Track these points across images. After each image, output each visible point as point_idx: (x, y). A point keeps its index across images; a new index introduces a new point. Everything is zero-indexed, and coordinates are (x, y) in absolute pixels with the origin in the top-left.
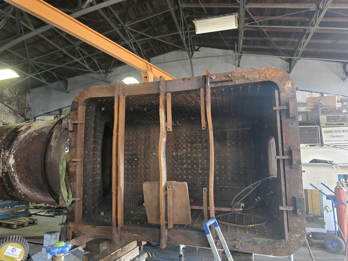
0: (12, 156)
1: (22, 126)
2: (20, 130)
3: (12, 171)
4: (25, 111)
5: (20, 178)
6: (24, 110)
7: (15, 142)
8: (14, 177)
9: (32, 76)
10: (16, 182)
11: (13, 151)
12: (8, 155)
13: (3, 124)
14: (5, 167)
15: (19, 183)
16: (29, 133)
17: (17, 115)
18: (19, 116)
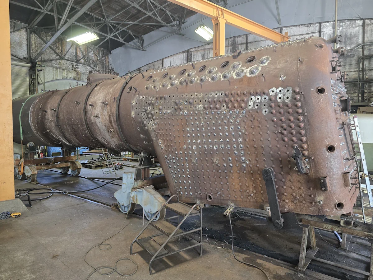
9: (111, 37)
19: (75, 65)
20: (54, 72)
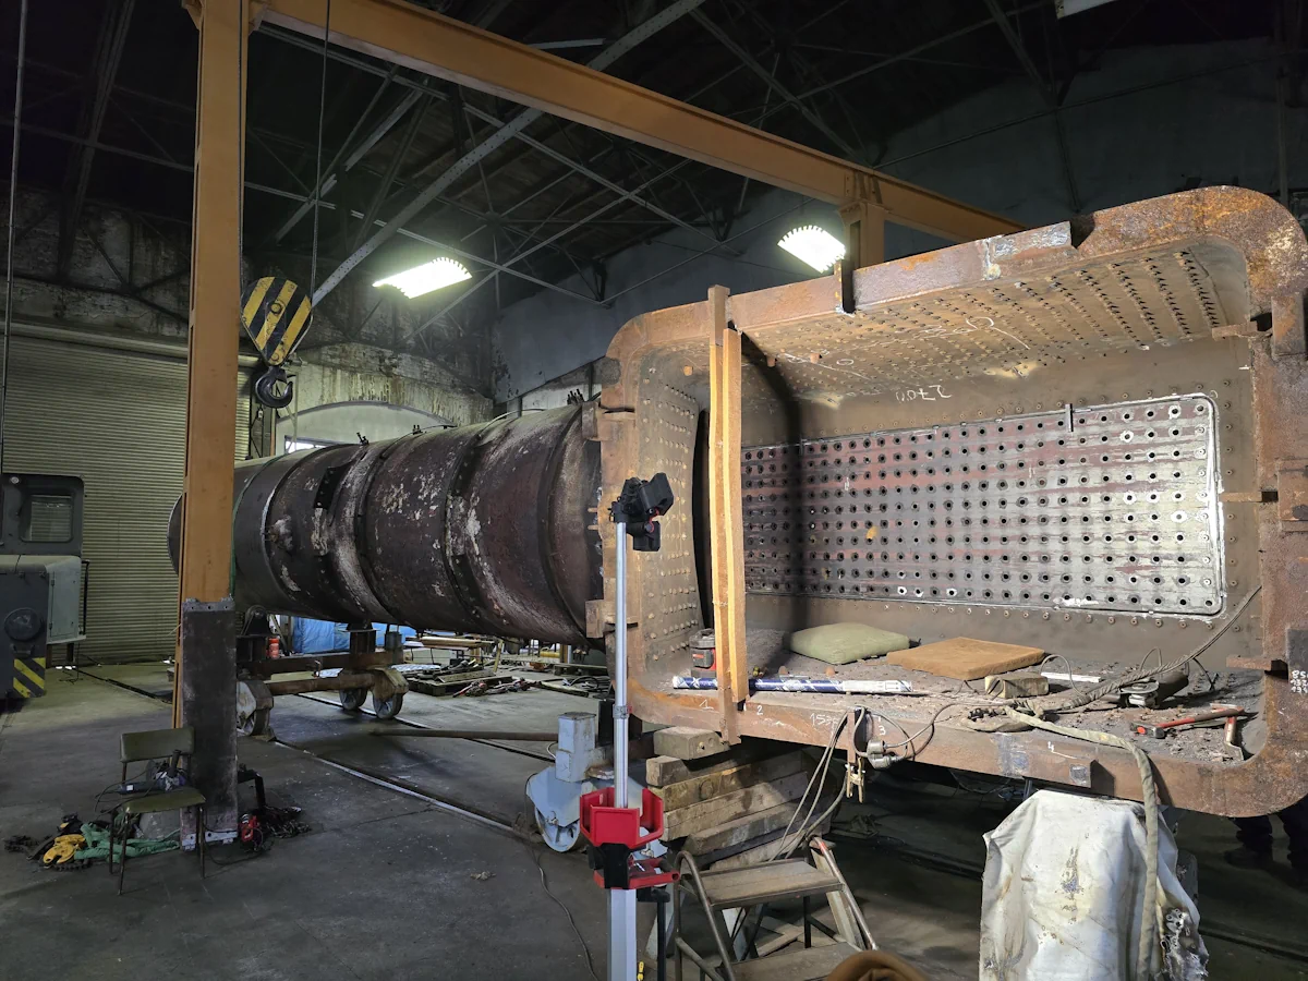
0: (474, 512)
1: (488, 432)
2: (486, 441)
3: (475, 553)
4: (493, 380)
5: (493, 570)
6: (491, 376)
7: (477, 474)
8: (482, 569)
9: (504, 268)
10: (486, 582)
11: (475, 499)
12: (462, 510)
13: (445, 427)
14: (459, 541)
15: (493, 583)
16: (509, 450)
17: (472, 392)
18: (477, 395)
19: (389, 359)
20: (326, 380)
